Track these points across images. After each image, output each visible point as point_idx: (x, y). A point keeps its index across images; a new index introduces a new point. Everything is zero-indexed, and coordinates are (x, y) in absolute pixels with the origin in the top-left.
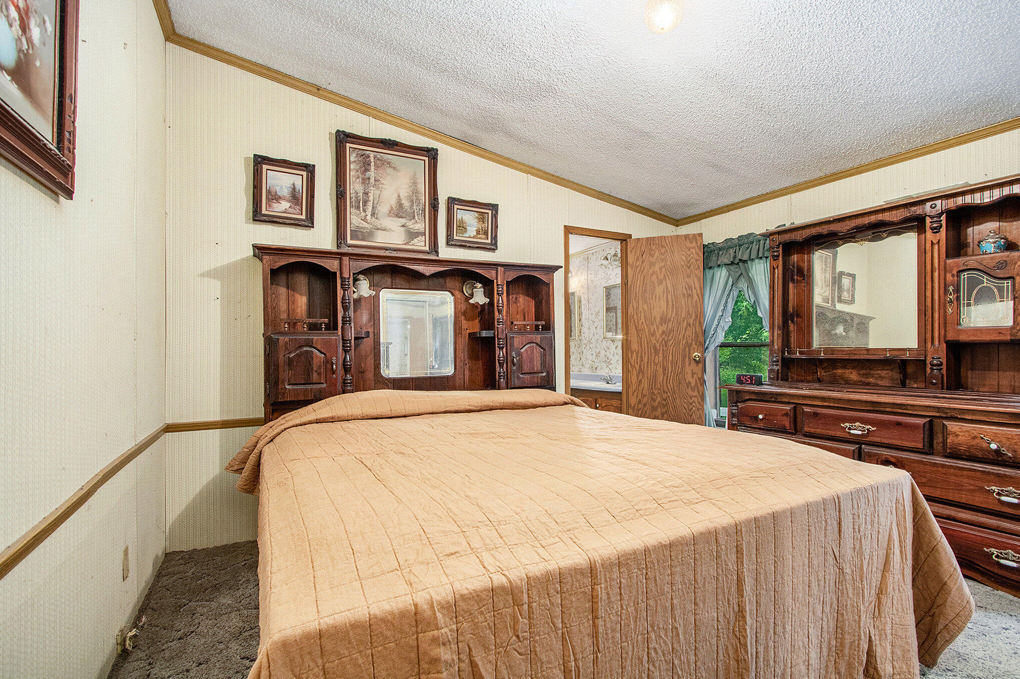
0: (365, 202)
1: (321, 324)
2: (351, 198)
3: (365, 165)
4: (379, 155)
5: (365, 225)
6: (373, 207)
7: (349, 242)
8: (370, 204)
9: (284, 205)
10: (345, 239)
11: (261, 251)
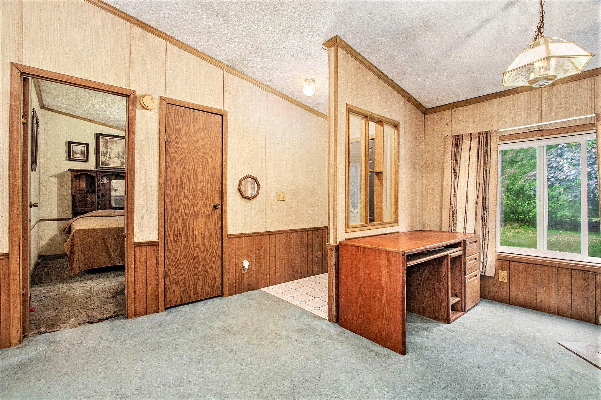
0: (106, 154)
1: (90, 191)
2: (101, 153)
3: (107, 143)
4: (111, 139)
5: (107, 161)
6: (109, 155)
7: (101, 166)
8: (108, 154)
9: (79, 155)
10: (99, 165)
11: (71, 170)
